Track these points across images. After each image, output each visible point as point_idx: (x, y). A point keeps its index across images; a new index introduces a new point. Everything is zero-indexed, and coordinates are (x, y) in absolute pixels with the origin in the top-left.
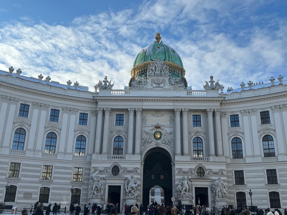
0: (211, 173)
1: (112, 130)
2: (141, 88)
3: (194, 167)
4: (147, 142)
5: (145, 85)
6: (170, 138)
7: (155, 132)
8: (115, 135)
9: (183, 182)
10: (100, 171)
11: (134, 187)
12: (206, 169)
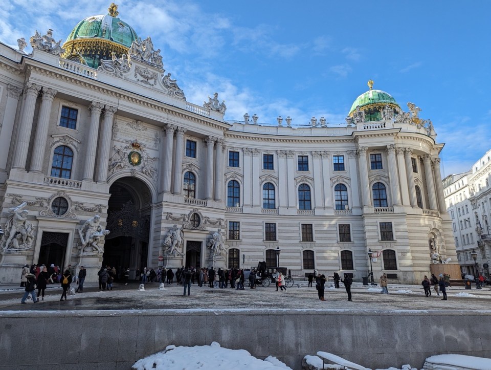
0: (208, 223)
1: (53, 133)
2: (118, 74)
3: (187, 213)
4: (117, 165)
5: (125, 72)
6: (154, 166)
7: (131, 153)
8: (58, 142)
9: (175, 232)
10: (29, 204)
11: (99, 237)
12: (202, 217)
